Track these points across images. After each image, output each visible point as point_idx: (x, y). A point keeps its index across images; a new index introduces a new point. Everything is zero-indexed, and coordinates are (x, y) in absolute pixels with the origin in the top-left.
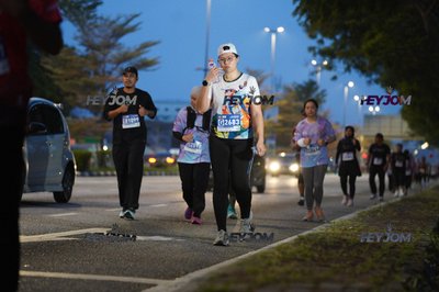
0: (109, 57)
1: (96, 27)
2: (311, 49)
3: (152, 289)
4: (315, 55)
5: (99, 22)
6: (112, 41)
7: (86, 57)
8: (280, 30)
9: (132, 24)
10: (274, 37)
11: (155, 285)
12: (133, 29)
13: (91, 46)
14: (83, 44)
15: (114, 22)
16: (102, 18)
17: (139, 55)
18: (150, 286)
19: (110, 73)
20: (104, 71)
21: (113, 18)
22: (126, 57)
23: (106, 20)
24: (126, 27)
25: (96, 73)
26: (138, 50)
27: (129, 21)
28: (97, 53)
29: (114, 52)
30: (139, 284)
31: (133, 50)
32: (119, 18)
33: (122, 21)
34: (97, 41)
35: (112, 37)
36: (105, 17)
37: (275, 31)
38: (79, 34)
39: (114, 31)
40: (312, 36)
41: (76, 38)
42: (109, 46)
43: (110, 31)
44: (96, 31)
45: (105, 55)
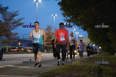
0: (11, 22)
1: (7, 14)
2: (64, 20)
5: (8, 13)
6: (11, 18)
7: (5, 22)
8: (56, 15)
10: (54, 17)
12: (17, 15)
13: (6, 20)
15: (12, 13)
16: (8, 12)
17: (19, 22)
19: (11, 27)
20: (9, 26)
21: (11, 12)
22: (15, 22)
23: (10, 13)
24: (15, 14)
25: (7, 27)
26: (18, 20)
27: (16, 13)
28: (7, 21)
29: (12, 21)
31: (17, 20)
32: (13, 12)
33: (14, 13)
34: (7, 18)
36: (9, 12)
37: (55, 16)
38: (2, 16)
39: (12, 15)
40: (65, 17)
41: (2, 18)
42: (11, 19)
43: (11, 15)
44: (7, 16)
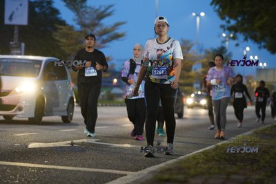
0: (95, 31)
1: (87, 13)
2: (222, 26)
3: (124, 177)
4: (224, 30)
5: (88, 10)
6: (97, 21)
7: (81, 32)
8: (202, 14)
9: (109, 11)
10: (198, 19)
11: (126, 175)
12: (109, 14)
13: (83, 25)
14: (78, 24)
15: (97, 10)
16: (90, 8)
17: (113, 30)
18: (122, 175)
21: (97, 7)
22: (105, 32)
23: (93, 9)
24: (105, 13)
26: (113, 27)
27: (107, 9)
28: (87, 29)
29: (98, 29)
30: (116, 174)
31: (109, 28)
32: (101, 7)
33: (102, 9)
34: (87, 22)
35: (96, 19)
36: (92, 7)
37: (199, 15)
38: (76, 17)
39: (98, 16)
40: (223, 18)
41: (74, 20)
42: (95, 25)
43: (95, 16)
44: (87, 16)
45: (92, 30)
